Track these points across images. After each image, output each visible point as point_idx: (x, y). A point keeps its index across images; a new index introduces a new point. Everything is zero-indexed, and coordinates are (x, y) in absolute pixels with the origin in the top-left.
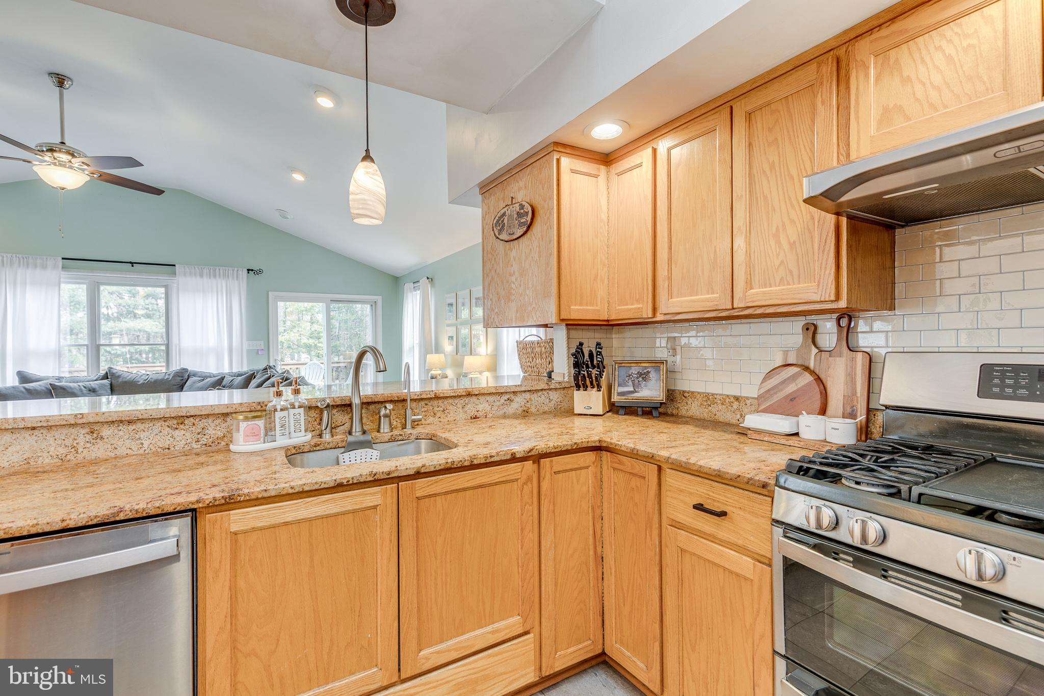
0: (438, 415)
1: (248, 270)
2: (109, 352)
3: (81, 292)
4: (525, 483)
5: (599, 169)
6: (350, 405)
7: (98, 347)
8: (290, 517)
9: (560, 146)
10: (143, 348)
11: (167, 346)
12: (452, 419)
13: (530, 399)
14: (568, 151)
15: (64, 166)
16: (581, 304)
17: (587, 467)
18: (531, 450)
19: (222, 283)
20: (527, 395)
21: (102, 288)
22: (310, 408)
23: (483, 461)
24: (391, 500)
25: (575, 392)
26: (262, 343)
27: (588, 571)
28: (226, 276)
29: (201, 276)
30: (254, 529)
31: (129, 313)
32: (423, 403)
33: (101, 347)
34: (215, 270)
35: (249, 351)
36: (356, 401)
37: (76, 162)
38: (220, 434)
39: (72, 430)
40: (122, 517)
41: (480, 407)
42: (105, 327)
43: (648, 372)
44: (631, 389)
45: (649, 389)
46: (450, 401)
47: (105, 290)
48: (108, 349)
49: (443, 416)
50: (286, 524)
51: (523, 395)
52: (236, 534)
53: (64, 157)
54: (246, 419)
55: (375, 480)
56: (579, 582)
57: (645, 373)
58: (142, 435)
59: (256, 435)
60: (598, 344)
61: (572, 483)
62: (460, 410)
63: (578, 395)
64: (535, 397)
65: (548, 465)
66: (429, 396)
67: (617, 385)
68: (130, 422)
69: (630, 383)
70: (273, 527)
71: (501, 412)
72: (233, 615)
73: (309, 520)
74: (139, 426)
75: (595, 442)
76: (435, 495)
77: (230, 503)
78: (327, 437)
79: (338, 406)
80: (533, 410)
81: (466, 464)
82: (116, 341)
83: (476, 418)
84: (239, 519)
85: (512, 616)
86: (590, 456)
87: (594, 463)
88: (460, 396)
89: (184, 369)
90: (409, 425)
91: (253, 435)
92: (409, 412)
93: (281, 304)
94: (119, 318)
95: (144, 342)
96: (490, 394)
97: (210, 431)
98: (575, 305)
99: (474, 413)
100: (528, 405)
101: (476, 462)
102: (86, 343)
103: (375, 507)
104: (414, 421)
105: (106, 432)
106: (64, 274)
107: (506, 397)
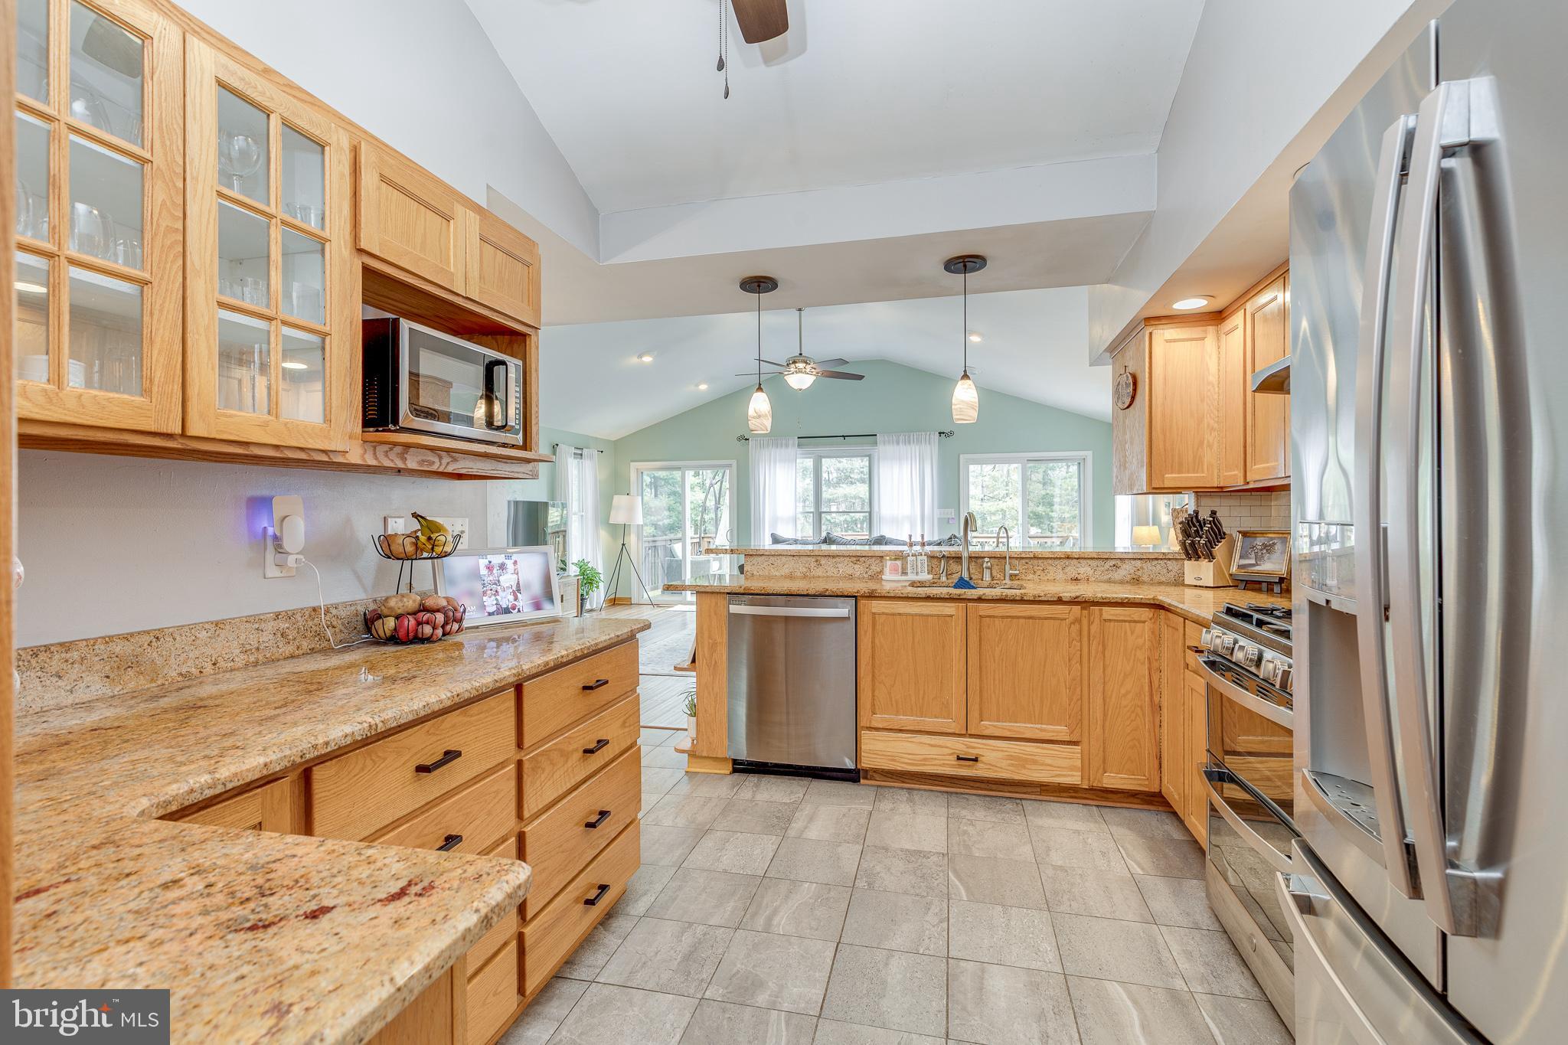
0: (1038, 573)
1: (940, 433)
2: (829, 521)
3: (809, 463)
4: (1073, 623)
5: (1205, 332)
6: (960, 558)
7: (820, 513)
8: (902, 611)
9: (1150, 320)
10: (857, 516)
11: (870, 513)
12: (1052, 578)
13: (1142, 568)
14: (1163, 322)
15: (801, 372)
16: (1180, 472)
17: (1144, 622)
18: (1077, 597)
19: (915, 449)
20: (1138, 563)
21: (823, 460)
22: (933, 557)
23: (1032, 599)
24: (962, 614)
25: (1186, 562)
26: (953, 510)
27: (1144, 715)
28: (919, 442)
29: (898, 443)
30: (883, 613)
31: (847, 477)
32: (1024, 561)
33: (823, 515)
34: (909, 437)
35: (939, 519)
36: (965, 555)
37: (808, 367)
38: (878, 570)
39: (809, 559)
40: (827, 594)
41: (1082, 570)
42: (827, 493)
43: (1274, 544)
44: (1253, 562)
45: (1272, 563)
46: (1050, 561)
47: (826, 463)
48: (829, 517)
49: (1042, 574)
50: (900, 614)
51: (1133, 562)
52: (874, 614)
53: (801, 365)
54: (891, 559)
55: (951, 598)
56: (1132, 721)
57: (1270, 545)
58: (839, 565)
59: (896, 570)
60: (1214, 513)
61: (1126, 633)
62: (1060, 570)
63: (1189, 565)
64: (1148, 565)
65: (1097, 612)
66: (1028, 556)
67: (1238, 556)
68: (834, 557)
69: (1253, 555)
70: (893, 614)
71: (1106, 577)
72: (873, 658)
73: (912, 615)
74: (837, 559)
75: (1149, 599)
76: (994, 617)
77: (872, 596)
78: (944, 579)
79: (953, 558)
80: (1145, 578)
81: (1017, 598)
82: (834, 509)
83: (1076, 579)
84: (877, 606)
85: (1061, 725)
86: (1146, 613)
87: (1151, 619)
88: (1060, 558)
89: (882, 536)
90: (1007, 578)
91: (894, 570)
92: (1007, 567)
93: (972, 467)
94: (839, 482)
95: (859, 509)
96: (1092, 559)
97: (873, 567)
98: (1172, 473)
99: (1074, 575)
100: (1139, 573)
101: (1025, 598)
102: (812, 510)
103: (951, 616)
104: (1011, 575)
105: (823, 561)
106: (799, 451)
107: (1112, 562)
